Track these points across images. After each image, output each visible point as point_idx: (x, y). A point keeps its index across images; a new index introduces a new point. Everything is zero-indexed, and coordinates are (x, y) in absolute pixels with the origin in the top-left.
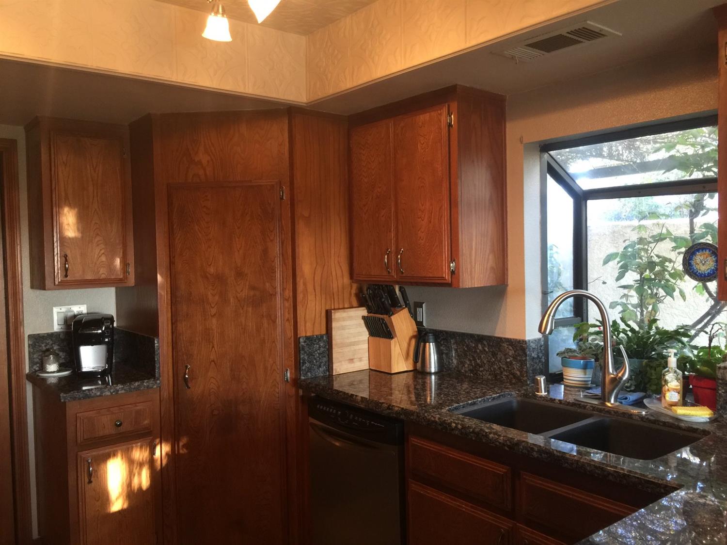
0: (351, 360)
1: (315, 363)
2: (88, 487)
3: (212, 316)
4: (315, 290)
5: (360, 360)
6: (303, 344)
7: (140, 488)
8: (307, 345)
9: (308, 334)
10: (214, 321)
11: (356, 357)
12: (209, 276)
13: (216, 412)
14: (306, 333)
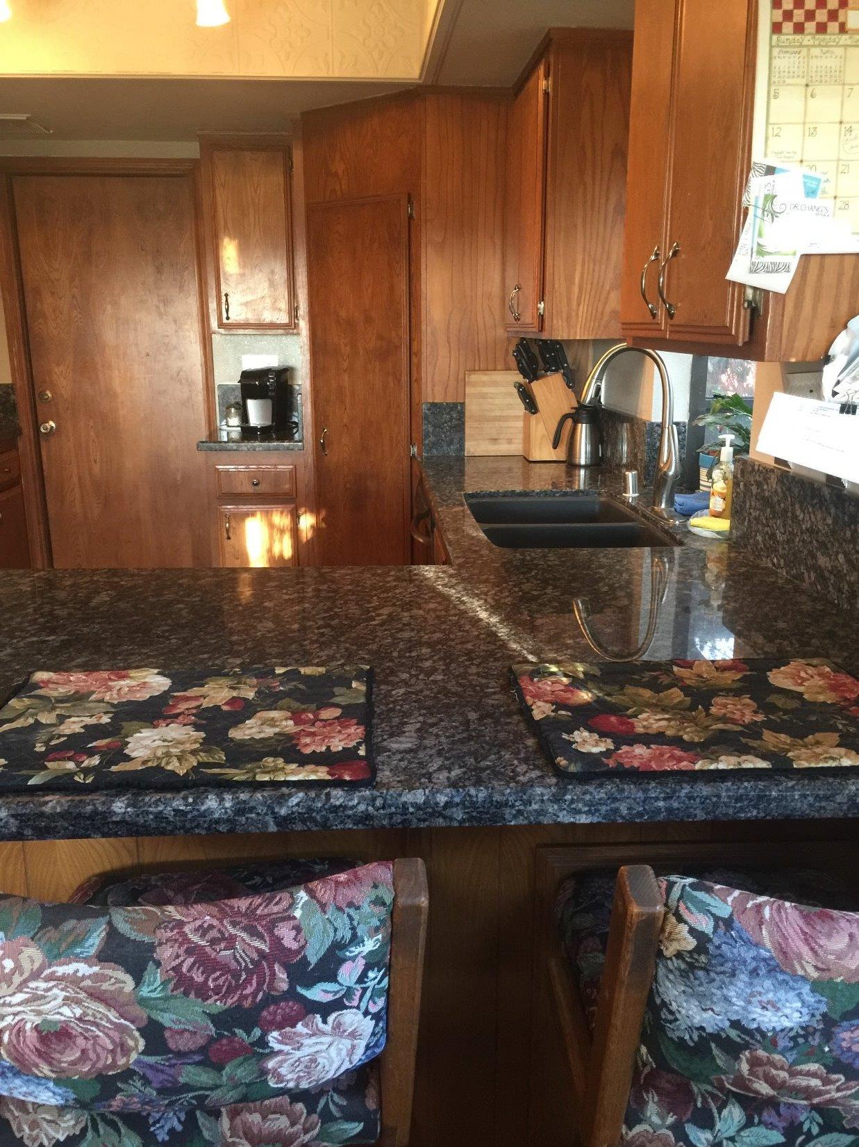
0: (495, 440)
1: (444, 438)
2: (226, 542)
3: (345, 371)
4: (449, 342)
5: (510, 441)
6: (427, 411)
7: (281, 557)
8: (433, 413)
9: (437, 401)
10: (346, 377)
11: (502, 437)
12: (341, 320)
13: (348, 486)
14: (434, 397)
